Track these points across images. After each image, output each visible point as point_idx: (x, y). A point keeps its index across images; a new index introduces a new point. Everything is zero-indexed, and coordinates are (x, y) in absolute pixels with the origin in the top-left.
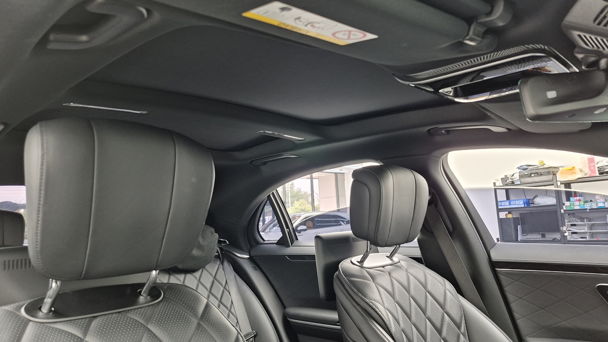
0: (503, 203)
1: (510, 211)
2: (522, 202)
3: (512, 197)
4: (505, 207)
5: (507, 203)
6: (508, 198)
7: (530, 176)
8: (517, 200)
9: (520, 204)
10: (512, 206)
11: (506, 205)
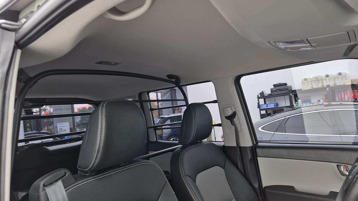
0: (263, 106)
1: (266, 110)
2: (273, 105)
3: (267, 103)
4: (265, 108)
5: (266, 106)
6: (265, 103)
7: (276, 91)
8: (271, 104)
9: (272, 106)
10: (268, 107)
11: (265, 107)
